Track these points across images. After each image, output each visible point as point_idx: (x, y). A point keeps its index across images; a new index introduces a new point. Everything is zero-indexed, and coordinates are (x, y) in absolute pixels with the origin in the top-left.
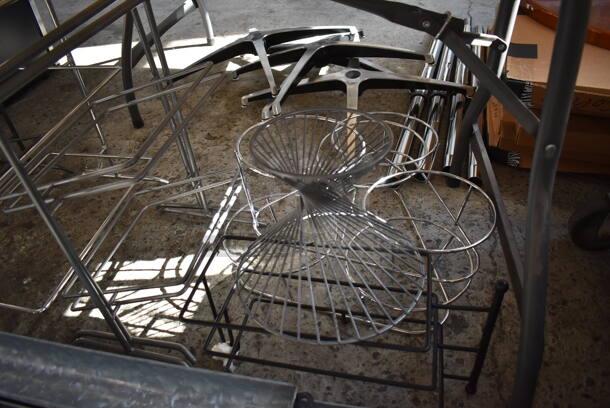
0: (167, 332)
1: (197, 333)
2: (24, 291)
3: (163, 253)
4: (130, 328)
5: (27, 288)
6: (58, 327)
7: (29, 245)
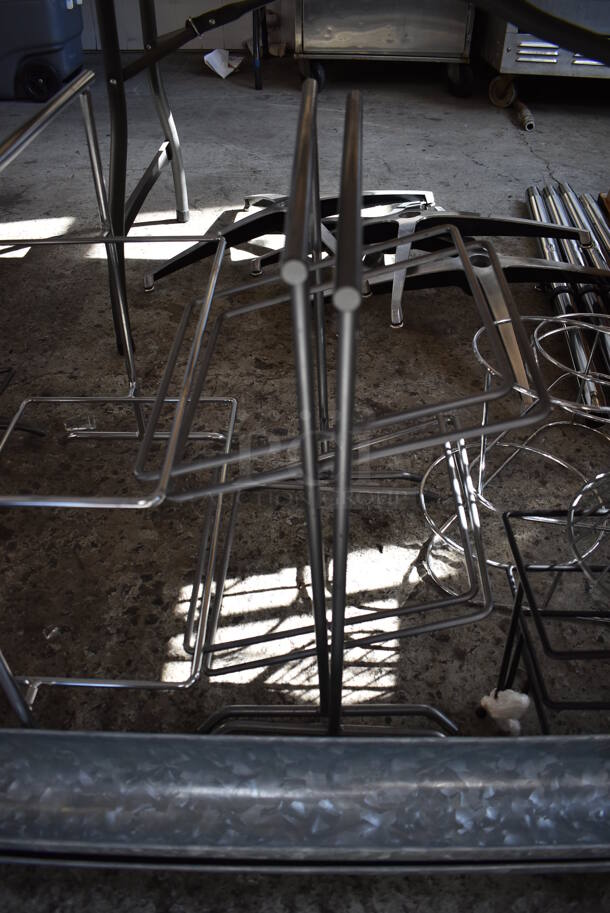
0: (366, 688)
1: (417, 683)
2: (52, 652)
3: (285, 558)
4: (298, 692)
5: (56, 647)
6: (158, 709)
7: (22, 568)
